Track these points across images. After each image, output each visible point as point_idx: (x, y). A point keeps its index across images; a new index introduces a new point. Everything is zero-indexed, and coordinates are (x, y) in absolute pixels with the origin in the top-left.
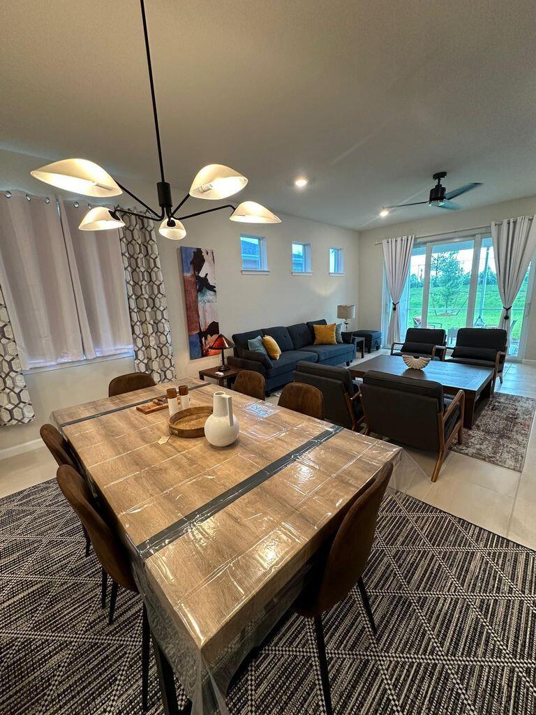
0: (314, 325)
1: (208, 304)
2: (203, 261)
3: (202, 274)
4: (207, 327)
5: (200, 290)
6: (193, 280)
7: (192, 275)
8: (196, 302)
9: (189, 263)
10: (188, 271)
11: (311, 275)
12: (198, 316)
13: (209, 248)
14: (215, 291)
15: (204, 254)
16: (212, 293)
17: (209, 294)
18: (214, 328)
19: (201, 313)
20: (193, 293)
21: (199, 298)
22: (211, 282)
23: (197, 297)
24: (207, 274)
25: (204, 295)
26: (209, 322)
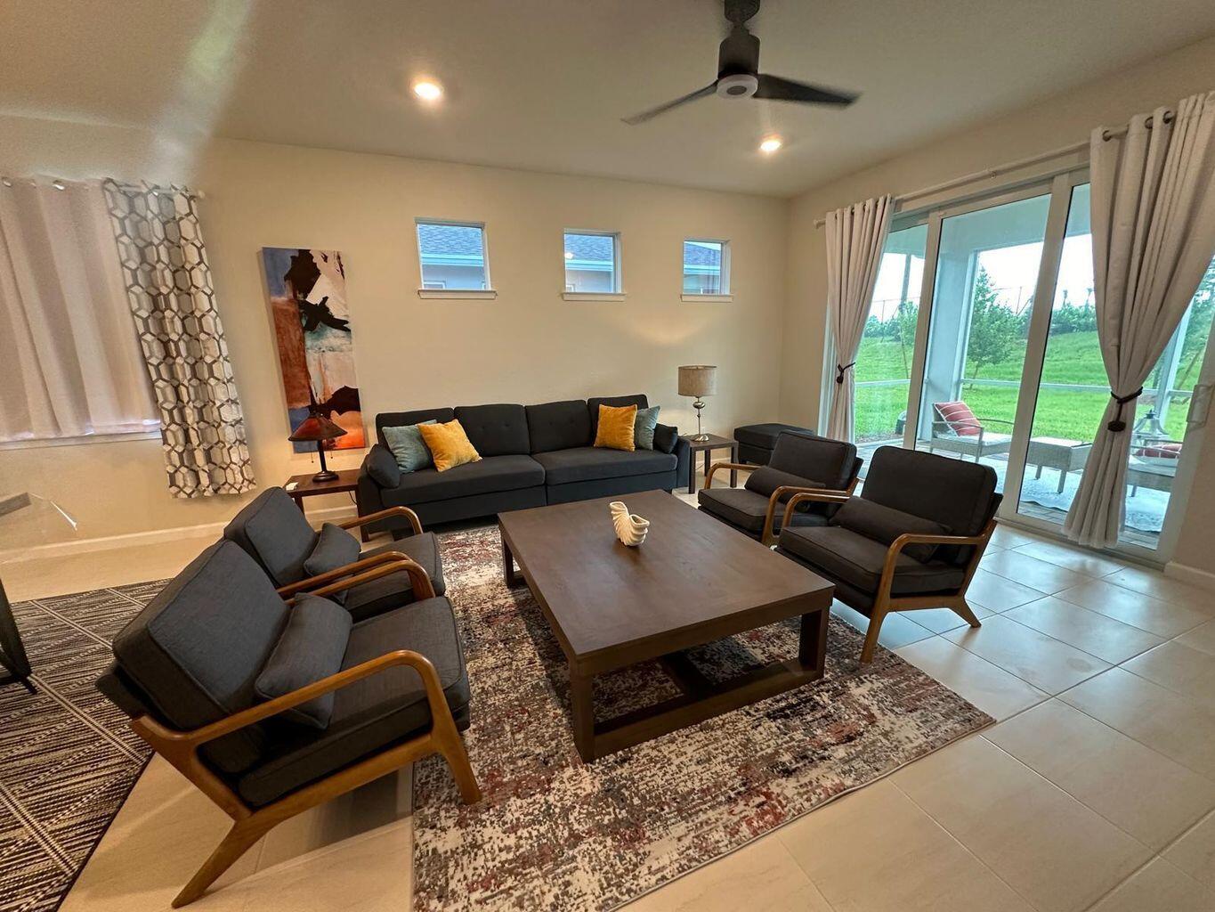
0: (601, 406)
1: (329, 354)
2: (317, 273)
3: (314, 298)
4: (329, 397)
5: (310, 327)
6: (292, 309)
7: (290, 301)
8: (301, 350)
9: (281, 276)
10: (280, 293)
11: (622, 299)
12: (308, 376)
13: (329, 249)
14: (347, 330)
15: (317, 260)
16: (340, 333)
17: (333, 337)
18: (348, 400)
19: (312, 370)
20: (295, 334)
21: (309, 343)
22: (337, 312)
23: (302, 340)
24: (325, 299)
25: (320, 336)
26: (335, 387)
